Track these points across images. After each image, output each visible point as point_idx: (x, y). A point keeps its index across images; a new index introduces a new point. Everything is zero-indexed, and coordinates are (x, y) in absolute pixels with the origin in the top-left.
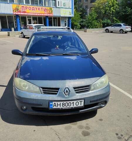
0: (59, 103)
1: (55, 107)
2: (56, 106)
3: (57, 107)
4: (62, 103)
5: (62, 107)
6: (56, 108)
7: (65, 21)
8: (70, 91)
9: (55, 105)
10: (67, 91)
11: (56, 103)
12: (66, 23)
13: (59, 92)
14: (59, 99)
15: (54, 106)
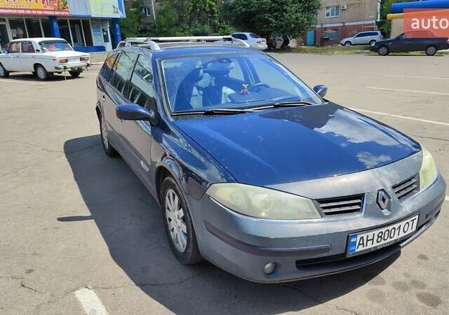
0: (370, 234)
1: (361, 248)
2: (363, 244)
3: (365, 248)
4: (377, 232)
5: (376, 244)
6: (363, 249)
7: (103, 29)
8: (390, 198)
9: (361, 243)
10: (384, 200)
11: (365, 236)
12: (105, 34)
13: (367, 205)
14: (373, 224)
15: (359, 244)
